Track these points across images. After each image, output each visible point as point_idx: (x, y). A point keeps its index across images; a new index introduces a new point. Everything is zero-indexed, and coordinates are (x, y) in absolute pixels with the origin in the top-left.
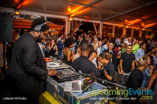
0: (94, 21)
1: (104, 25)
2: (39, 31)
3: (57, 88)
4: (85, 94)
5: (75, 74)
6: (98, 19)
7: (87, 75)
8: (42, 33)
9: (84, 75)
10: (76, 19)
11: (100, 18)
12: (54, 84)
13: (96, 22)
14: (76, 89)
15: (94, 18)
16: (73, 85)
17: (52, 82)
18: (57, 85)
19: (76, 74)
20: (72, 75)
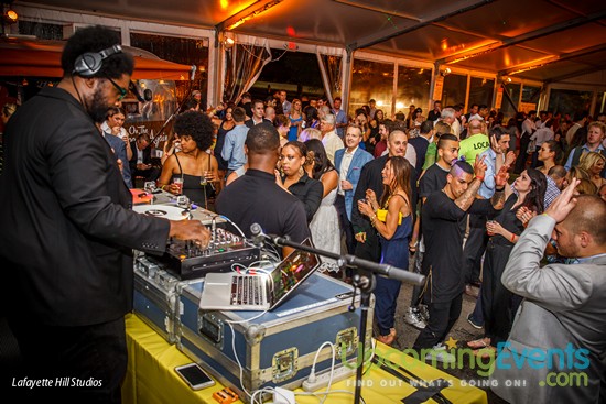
0: (319, 47)
1: (358, 63)
2: (95, 76)
3: (173, 300)
4: (279, 315)
5: (242, 247)
6: (332, 38)
7: (284, 241)
8: (108, 83)
9: (273, 242)
10: (250, 40)
11: (342, 37)
12: (162, 287)
13: (325, 50)
14: (245, 298)
15: (318, 36)
16: (234, 286)
17: (153, 277)
18: (173, 289)
19: (248, 246)
20: (230, 251)
